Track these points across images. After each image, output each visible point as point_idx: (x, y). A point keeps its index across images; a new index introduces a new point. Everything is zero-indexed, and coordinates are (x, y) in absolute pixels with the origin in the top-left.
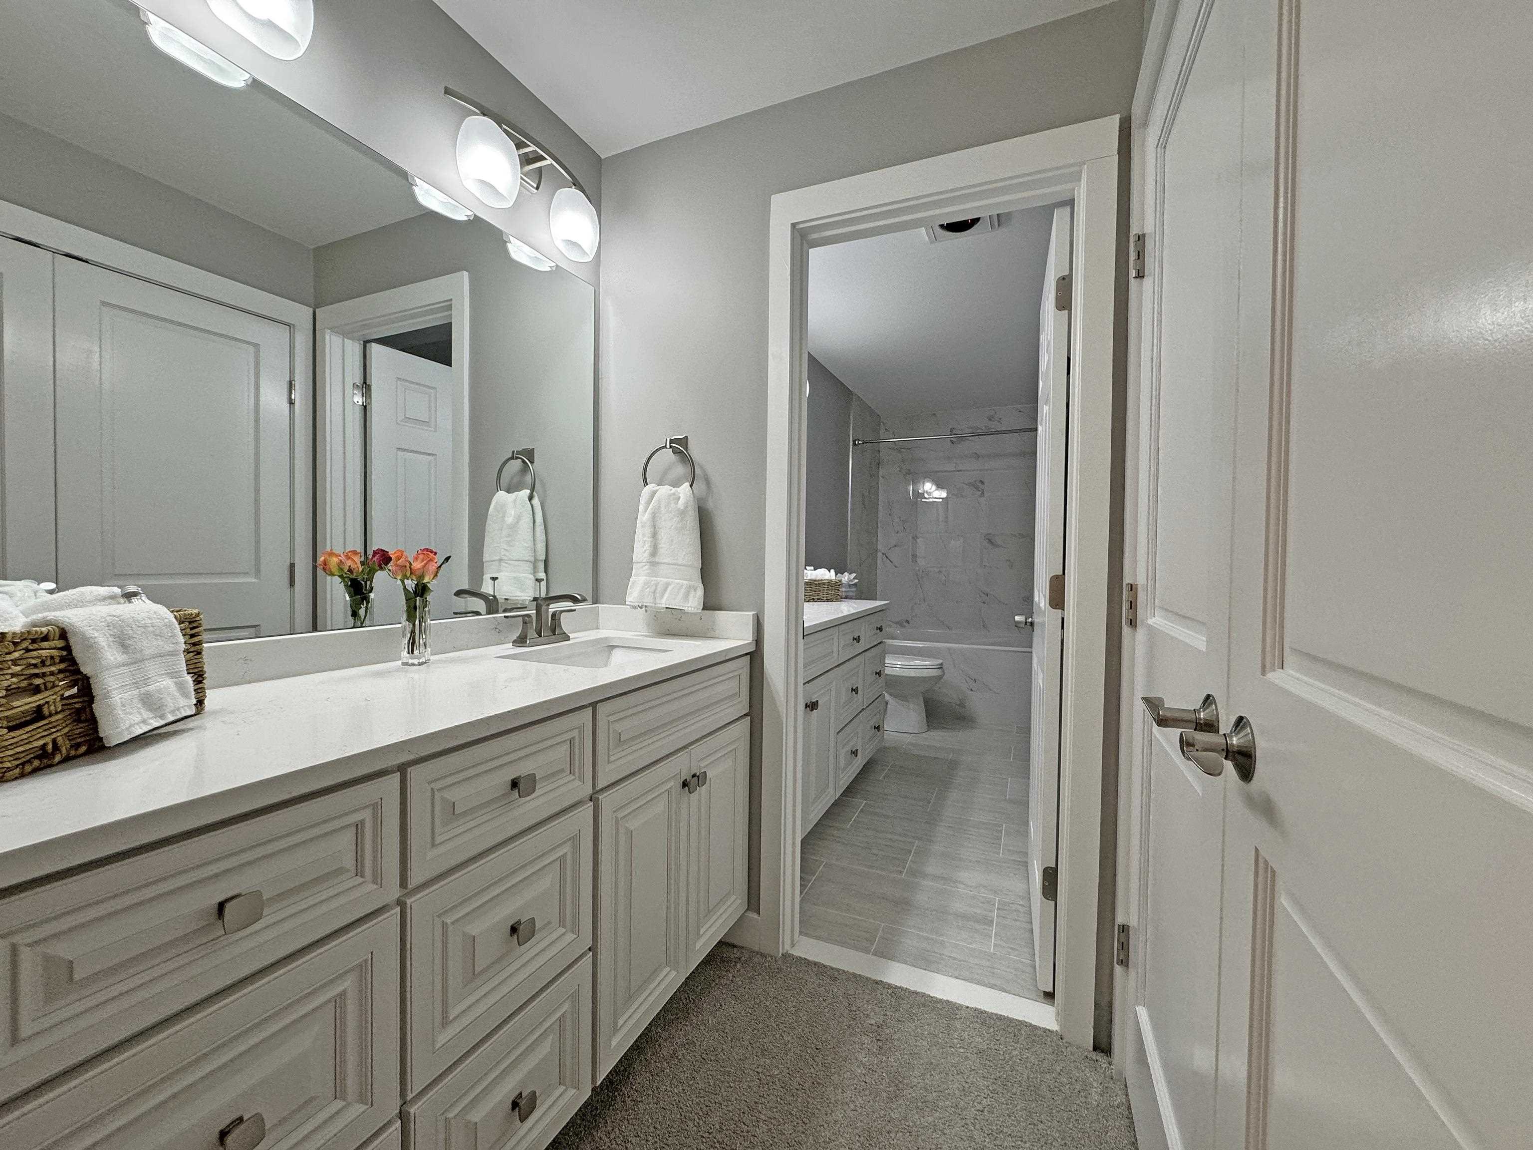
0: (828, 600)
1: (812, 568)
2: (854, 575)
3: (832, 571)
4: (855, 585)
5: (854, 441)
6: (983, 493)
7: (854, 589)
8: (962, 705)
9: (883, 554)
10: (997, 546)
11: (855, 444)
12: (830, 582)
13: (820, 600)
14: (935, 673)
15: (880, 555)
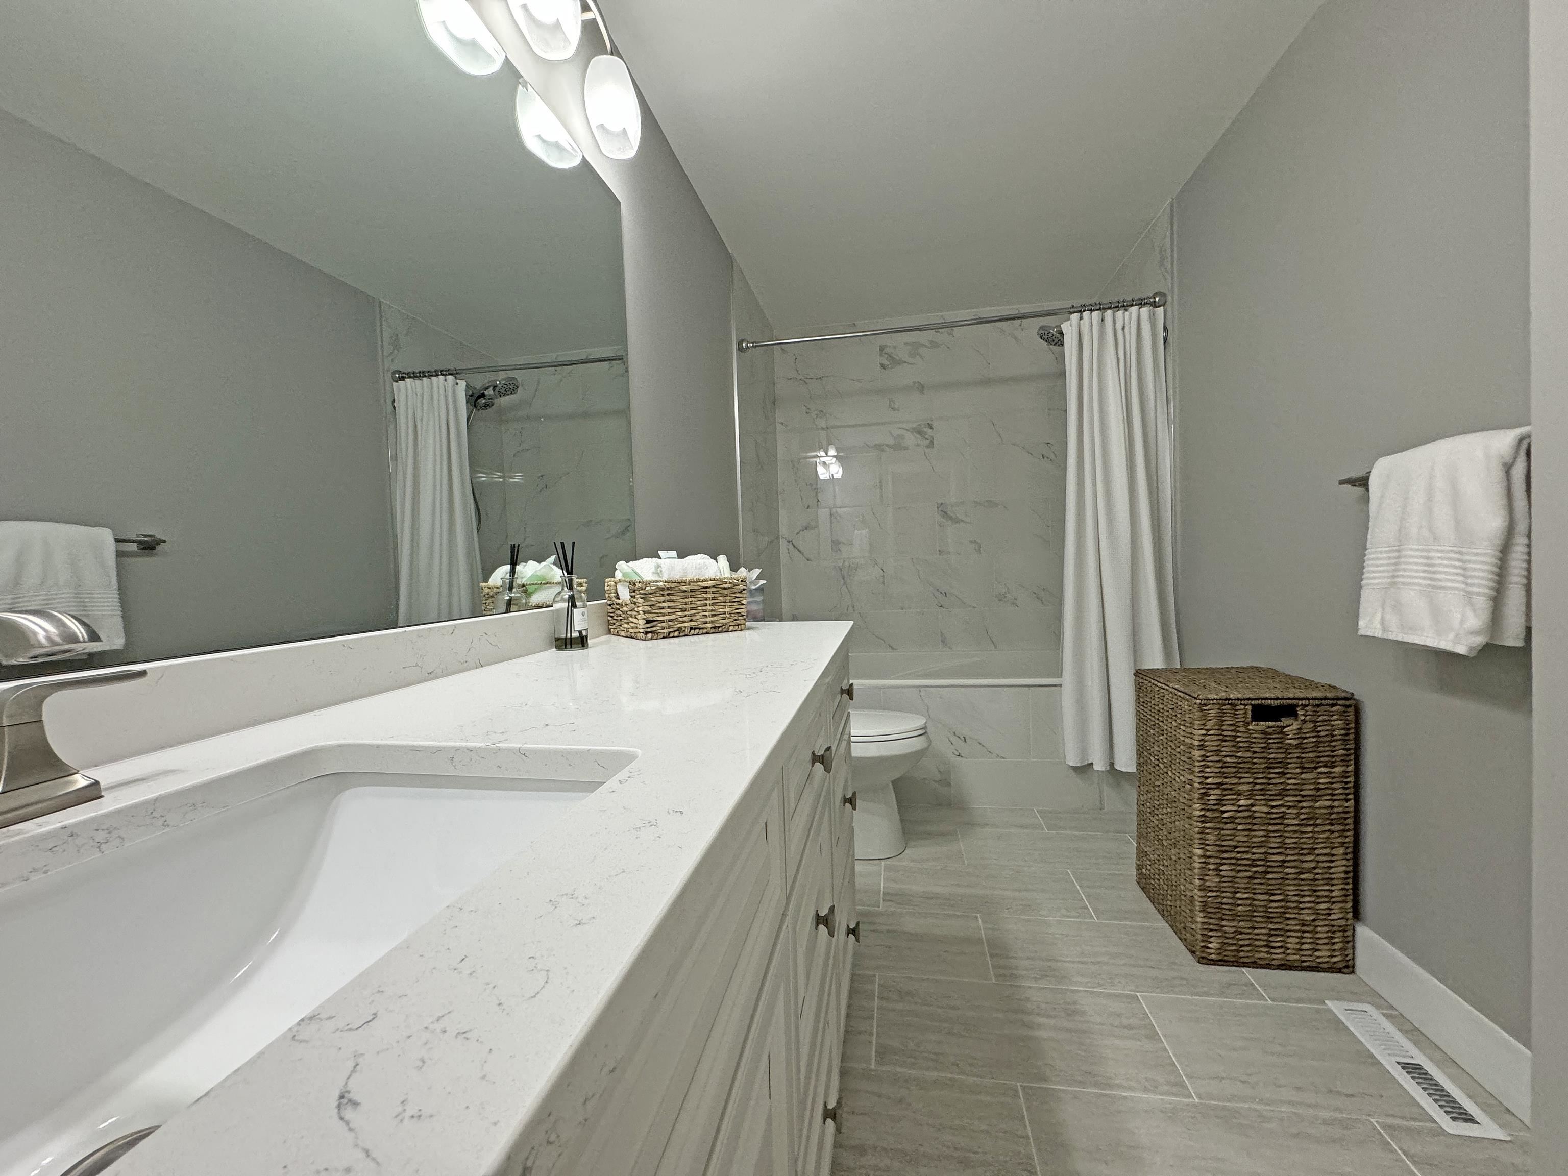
0: (716, 630)
1: (674, 554)
2: (757, 572)
3: (722, 559)
4: (761, 589)
5: (740, 343)
6: (932, 442)
7: (759, 598)
8: (946, 782)
9: (789, 541)
10: (957, 521)
11: (740, 349)
12: (718, 587)
13: (696, 630)
14: (917, 744)
15: (783, 543)
